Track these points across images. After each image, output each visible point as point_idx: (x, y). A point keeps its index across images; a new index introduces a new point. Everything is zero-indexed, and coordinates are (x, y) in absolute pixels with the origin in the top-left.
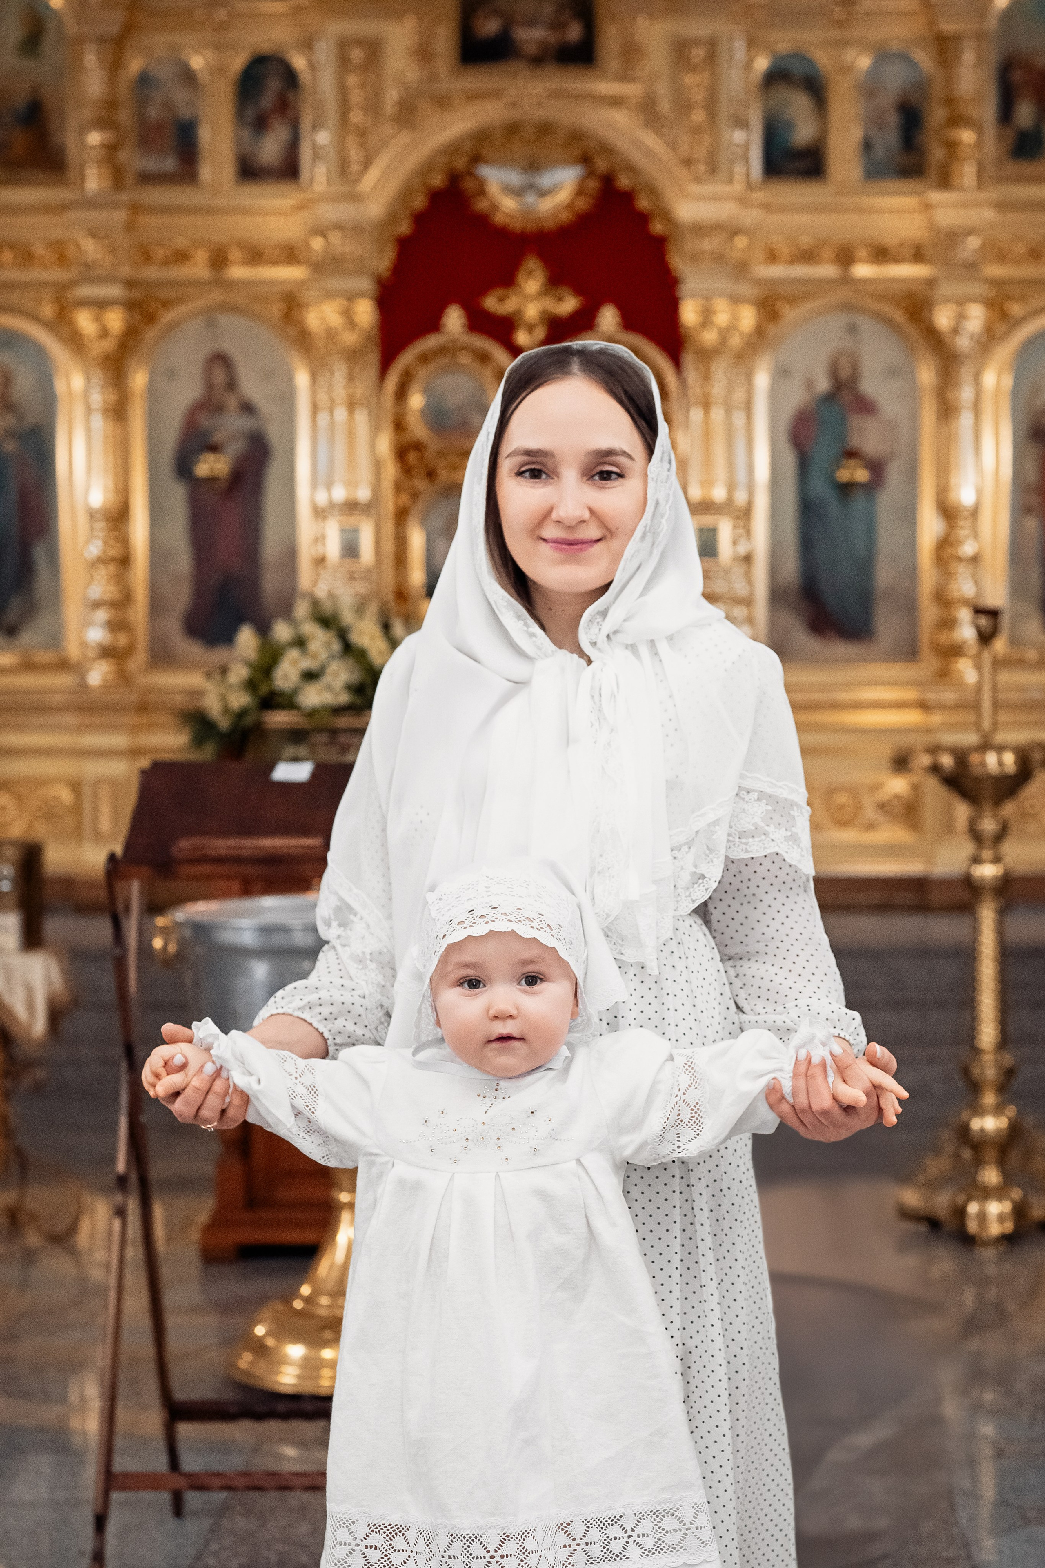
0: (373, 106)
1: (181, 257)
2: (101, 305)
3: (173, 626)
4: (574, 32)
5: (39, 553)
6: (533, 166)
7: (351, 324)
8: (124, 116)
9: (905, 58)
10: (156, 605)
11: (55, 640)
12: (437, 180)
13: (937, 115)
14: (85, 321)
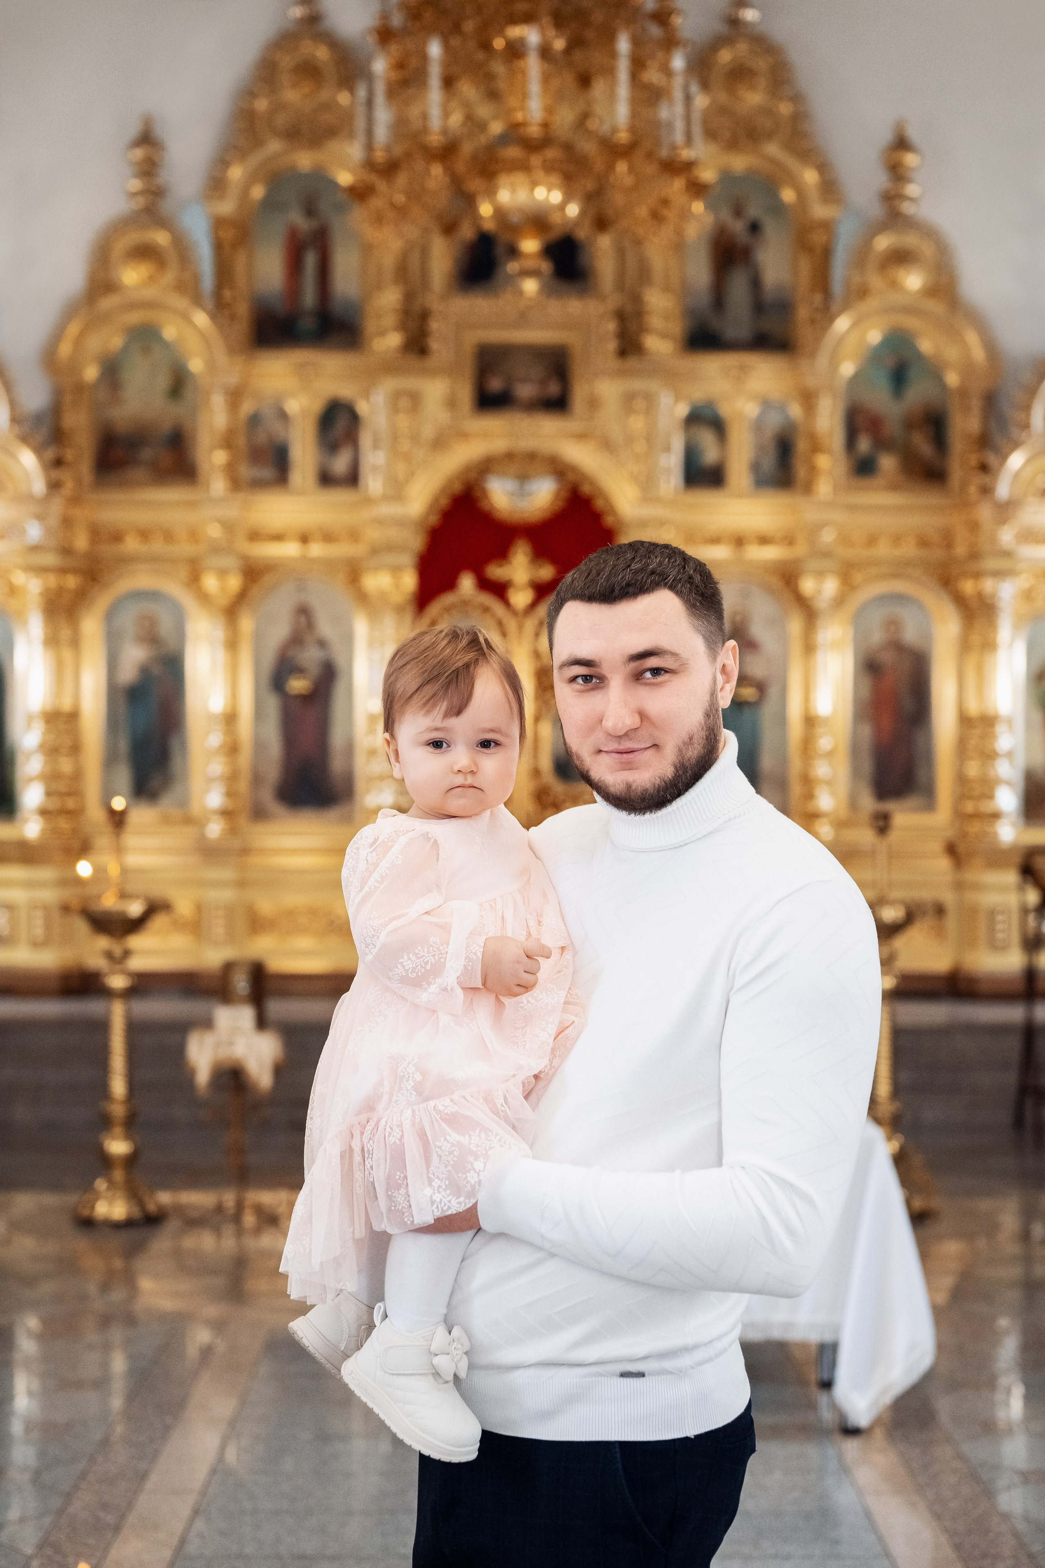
0: (415, 438)
1: (278, 537)
2: (222, 573)
3: (267, 796)
4: (554, 389)
5: (174, 744)
6: (523, 478)
7: (397, 586)
8: (241, 441)
9: (782, 408)
10: (257, 780)
11: (184, 803)
12: (458, 487)
13: (801, 446)
14: (210, 583)
